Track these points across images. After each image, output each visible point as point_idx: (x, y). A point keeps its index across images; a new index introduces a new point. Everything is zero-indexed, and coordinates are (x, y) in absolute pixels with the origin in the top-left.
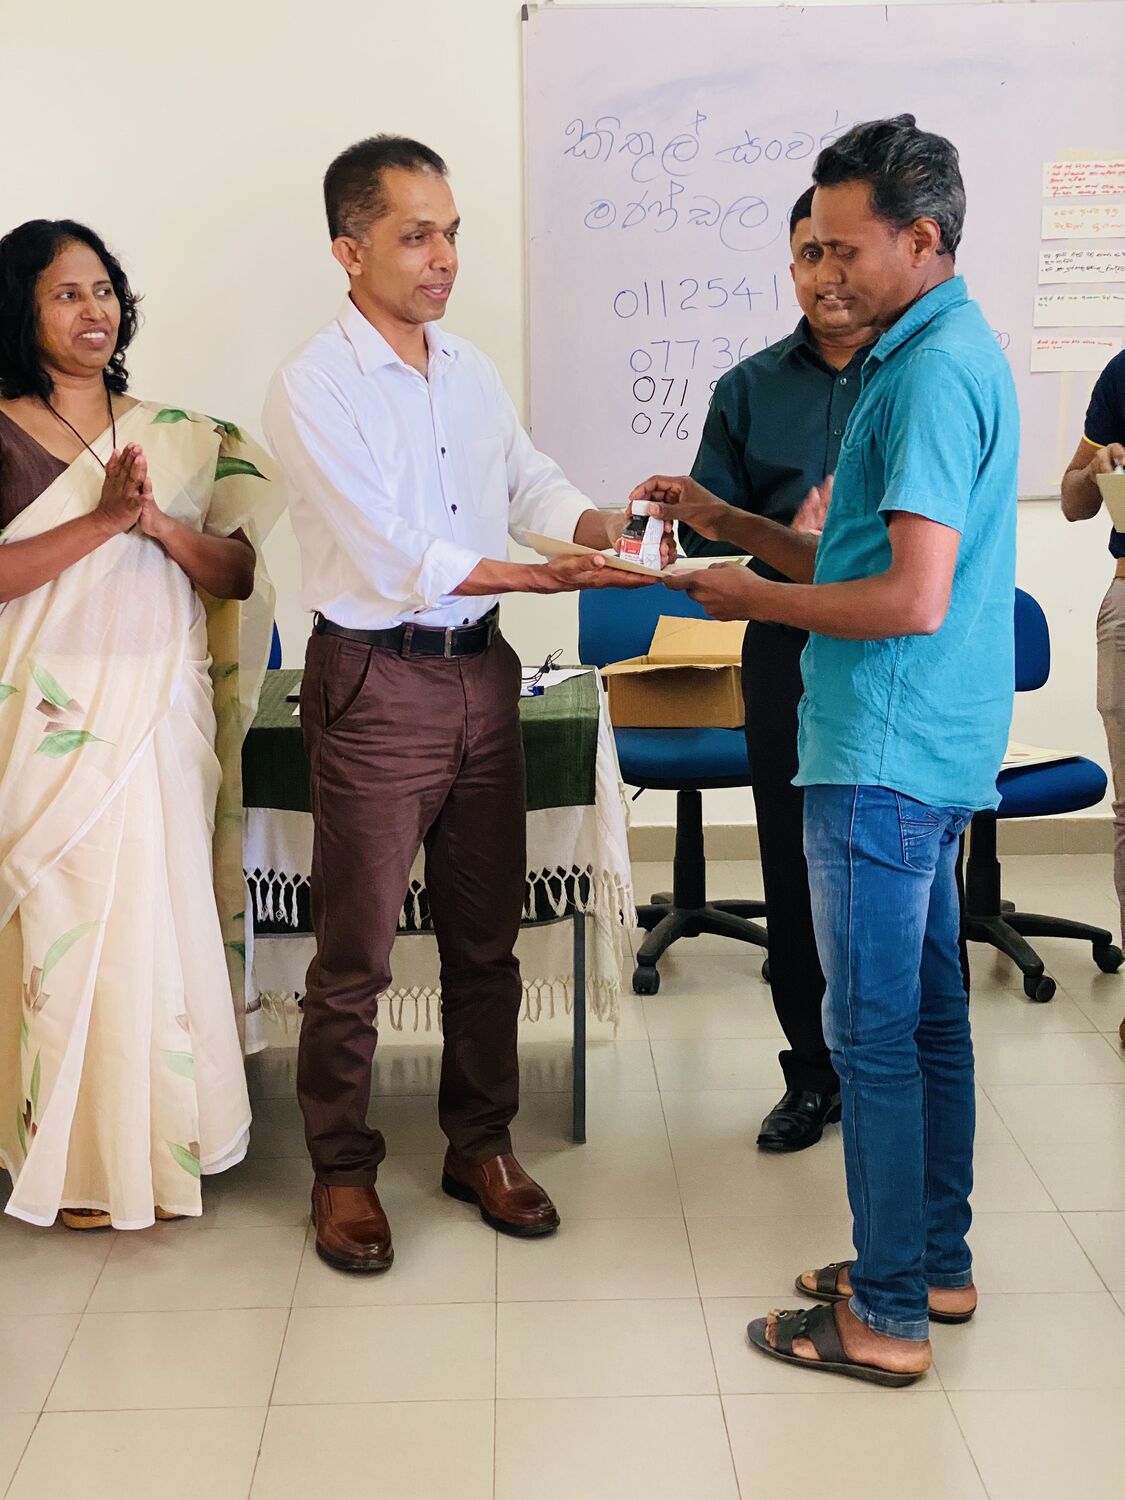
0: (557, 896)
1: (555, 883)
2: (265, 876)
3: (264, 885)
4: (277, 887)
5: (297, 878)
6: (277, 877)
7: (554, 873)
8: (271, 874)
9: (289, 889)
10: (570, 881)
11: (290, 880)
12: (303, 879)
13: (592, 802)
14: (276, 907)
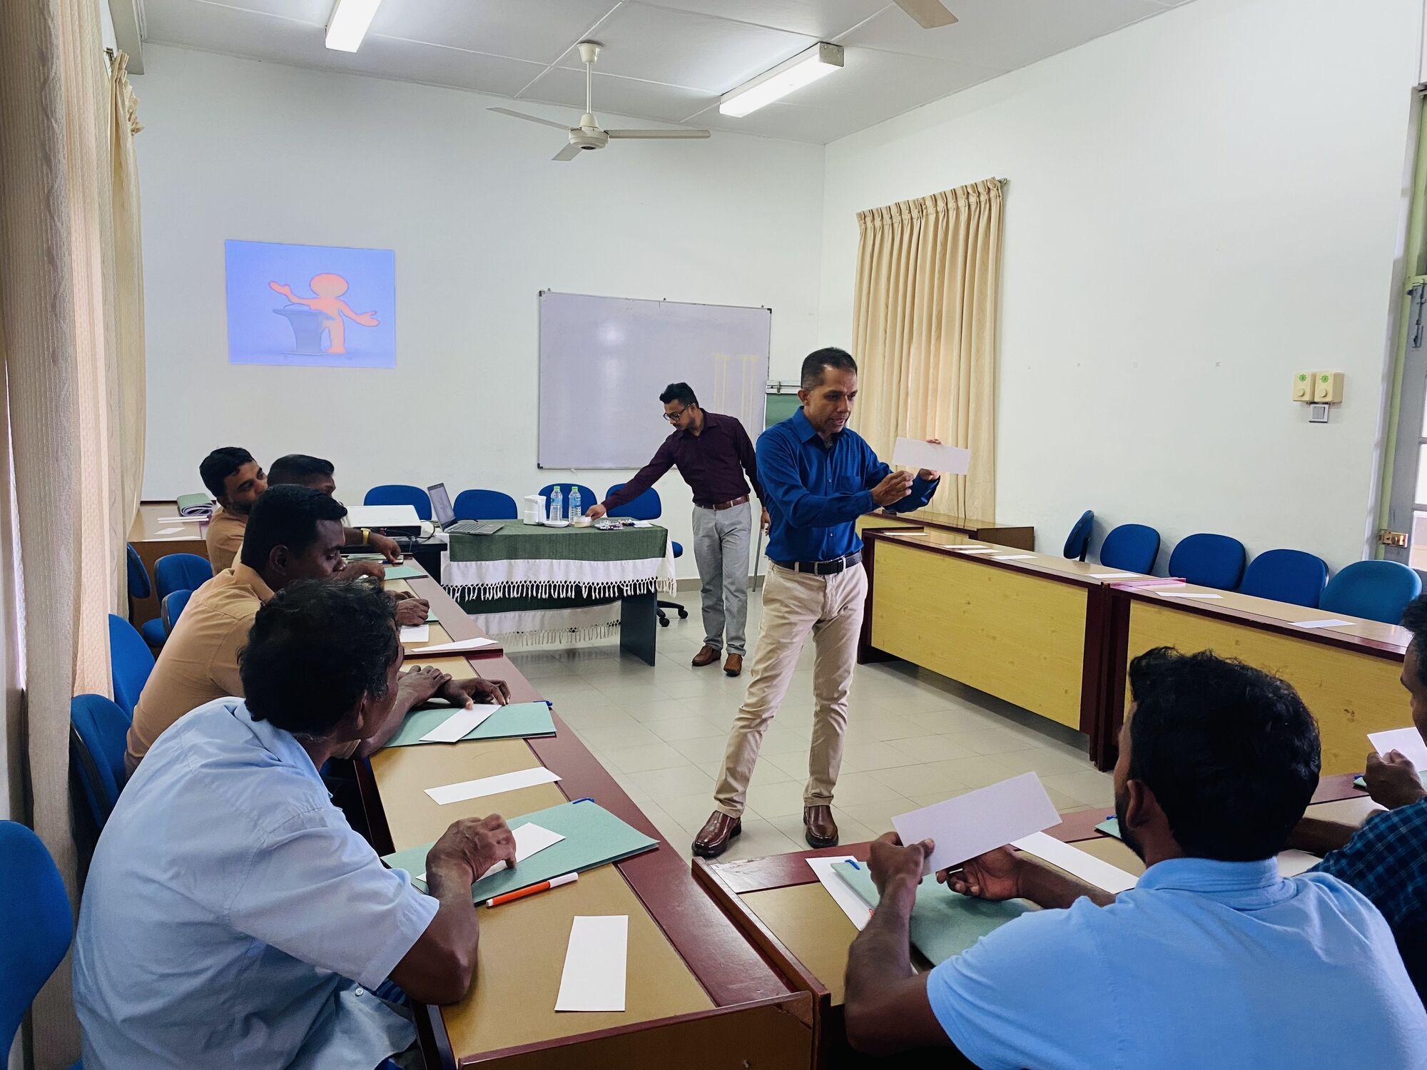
0: (651, 586)
1: (651, 582)
2: (563, 583)
3: (563, 586)
4: (568, 586)
5: (575, 582)
6: (568, 583)
7: (651, 579)
8: (566, 582)
9: (572, 586)
10: (655, 581)
11: (572, 583)
12: (577, 583)
13: (664, 556)
14: (567, 592)
